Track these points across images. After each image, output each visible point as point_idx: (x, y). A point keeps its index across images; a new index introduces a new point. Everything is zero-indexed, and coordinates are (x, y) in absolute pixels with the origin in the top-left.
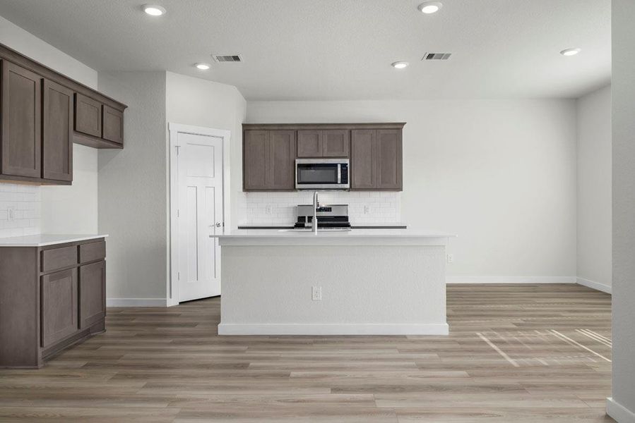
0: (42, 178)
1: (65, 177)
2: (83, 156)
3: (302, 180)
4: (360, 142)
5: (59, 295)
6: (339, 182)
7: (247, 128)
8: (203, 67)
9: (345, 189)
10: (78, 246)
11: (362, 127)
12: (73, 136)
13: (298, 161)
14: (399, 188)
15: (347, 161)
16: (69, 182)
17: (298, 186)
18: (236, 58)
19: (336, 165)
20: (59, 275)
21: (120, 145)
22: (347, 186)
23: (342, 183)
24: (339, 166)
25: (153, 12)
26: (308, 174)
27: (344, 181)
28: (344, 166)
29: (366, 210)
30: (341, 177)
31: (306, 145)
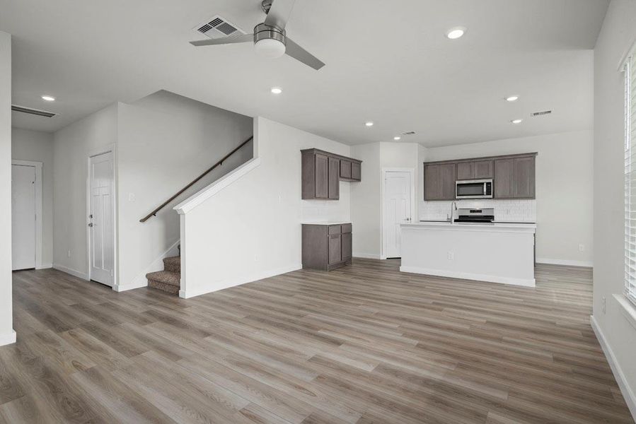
0: (328, 198)
1: (336, 197)
2: (344, 186)
3: (460, 194)
4: (501, 167)
5: (335, 245)
6: (485, 194)
7: (426, 165)
8: (397, 138)
9: (490, 198)
10: (341, 226)
11: (502, 158)
12: (340, 179)
13: (457, 182)
14: (533, 197)
15: (491, 181)
16: (338, 199)
17: (457, 197)
18: (413, 133)
19: (483, 184)
20: (335, 237)
21: (359, 180)
22: (491, 196)
23: (487, 194)
24: (485, 184)
25: (369, 124)
26: (463, 190)
27: (488, 193)
28: (488, 183)
29: (508, 212)
30: (486, 191)
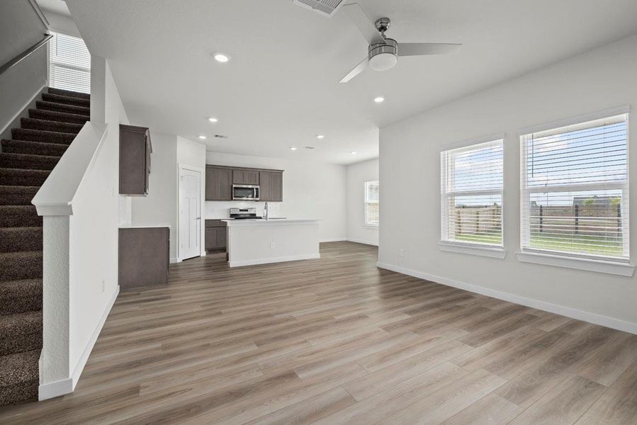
3: (235, 196)
4: (265, 179)
6: (255, 197)
7: (207, 167)
8: (203, 138)
9: (257, 201)
11: (265, 171)
13: (234, 186)
14: (281, 200)
15: (258, 187)
17: (234, 198)
19: (253, 189)
22: (258, 199)
24: (255, 189)
25: (213, 120)
26: (239, 192)
27: (257, 196)
28: (257, 189)
30: (256, 195)
31: (237, 177)
